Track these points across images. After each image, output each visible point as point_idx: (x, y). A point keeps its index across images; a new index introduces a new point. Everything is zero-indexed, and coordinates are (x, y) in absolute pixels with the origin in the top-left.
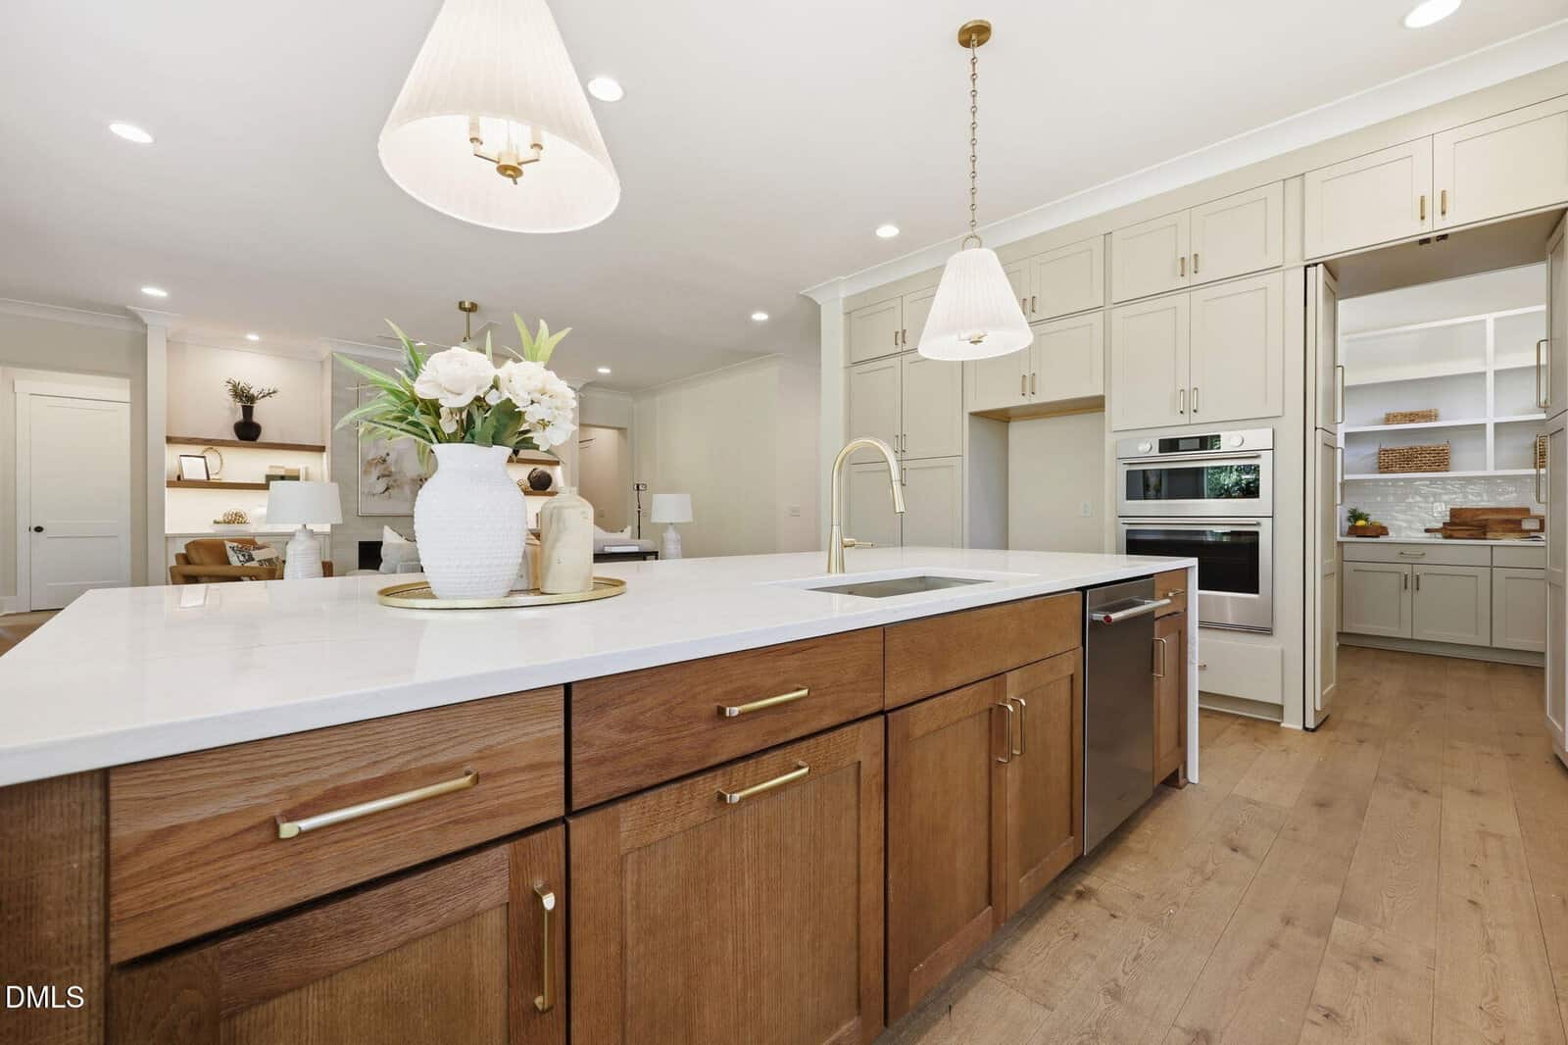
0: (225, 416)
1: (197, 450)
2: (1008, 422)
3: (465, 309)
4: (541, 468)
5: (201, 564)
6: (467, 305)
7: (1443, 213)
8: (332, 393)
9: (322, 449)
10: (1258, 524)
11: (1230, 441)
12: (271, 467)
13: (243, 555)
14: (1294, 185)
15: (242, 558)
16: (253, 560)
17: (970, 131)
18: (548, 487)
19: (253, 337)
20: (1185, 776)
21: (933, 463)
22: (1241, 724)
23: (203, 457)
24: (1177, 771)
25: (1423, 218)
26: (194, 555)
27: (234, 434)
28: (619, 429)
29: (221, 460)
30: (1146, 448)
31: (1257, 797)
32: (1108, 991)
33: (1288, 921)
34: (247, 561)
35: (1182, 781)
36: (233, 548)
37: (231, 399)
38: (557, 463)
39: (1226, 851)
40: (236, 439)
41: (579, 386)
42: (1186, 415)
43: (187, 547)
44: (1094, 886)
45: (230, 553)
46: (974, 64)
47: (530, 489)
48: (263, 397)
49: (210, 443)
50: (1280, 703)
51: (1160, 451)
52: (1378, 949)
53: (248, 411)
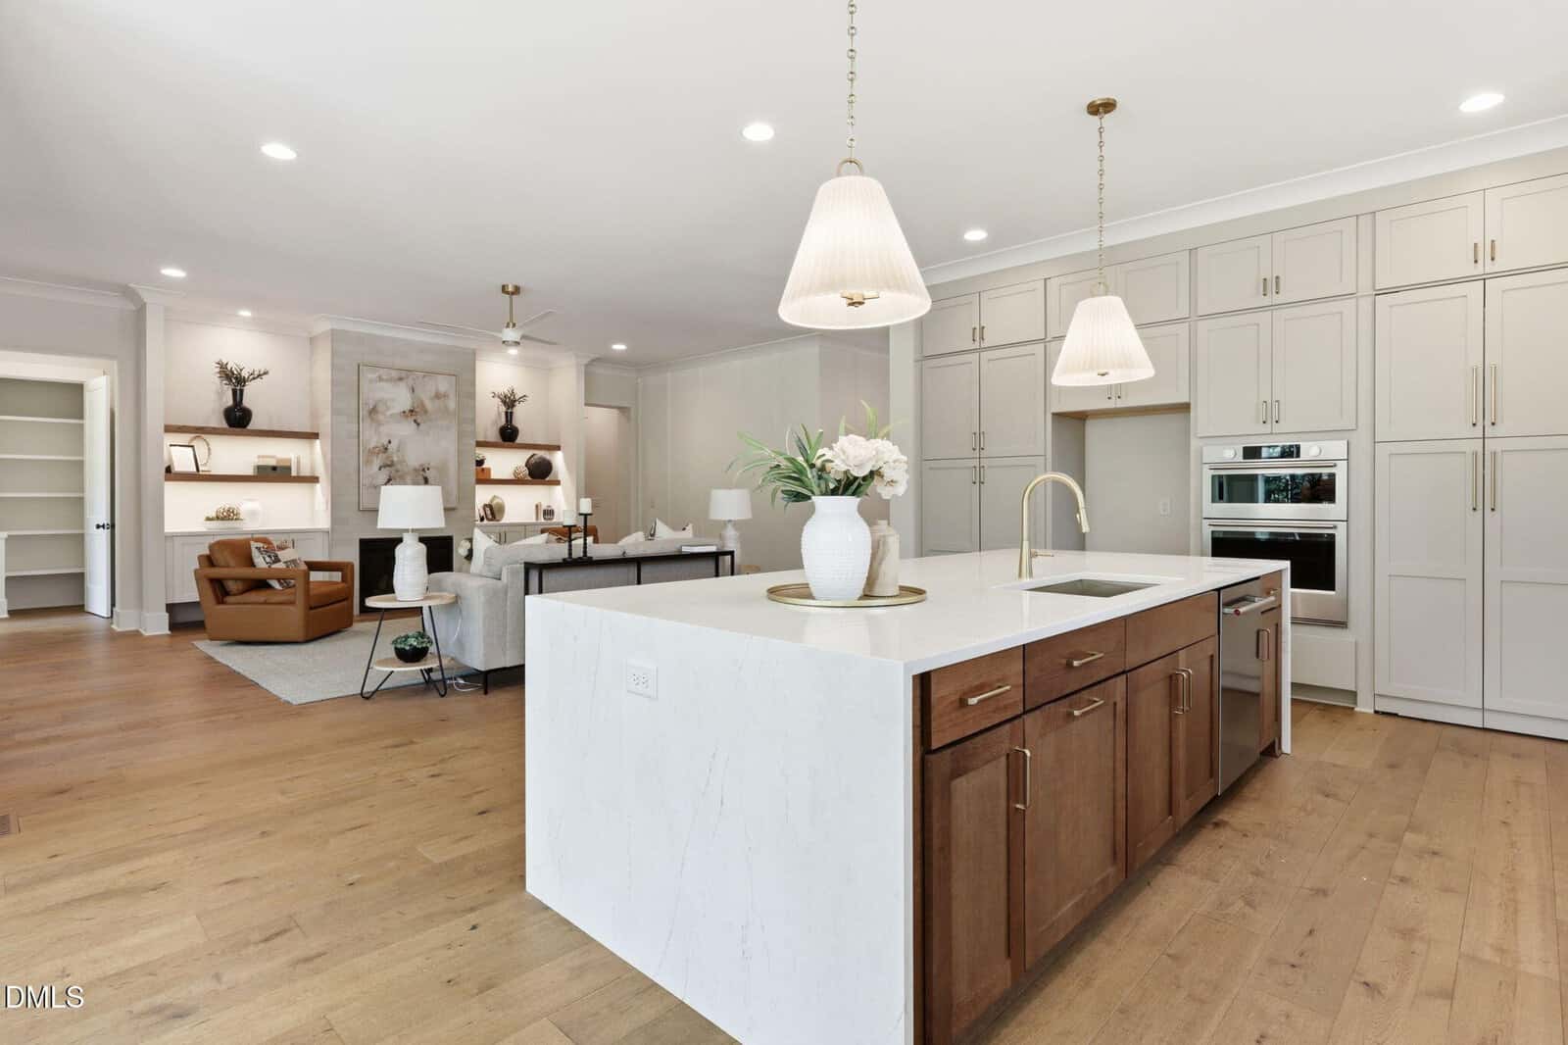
0: (212, 401)
1: (184, 438)
2: (1085, 420)
3: (508, 293)
4: (540, 453)
5: (228, 567)
6: (510, 289)
7: (1493, 259)
8: (332, 375)
9: (315, 436)
10: (1335, 527)
11: (1310, 450)
12: (259, 457)
13: (269, 556)
14: (1364, 221)
15: (268, 560)
16: (279, 561)
17: (1097, 190)
18: (547, 476)
19: (246, 313)
20: (1280, 748)
21: (1006, 461)
22: (1319, 710)
23: (192, 446)
24: (1274, 742)
25: (1476, 262)
26: (219, 557)
27: (224, 422)
28: (620, 408)
29: (209, 449)
30: (1230, 455)
31: (1339, 762)
32: (1252, 873)
33: (1371, 835)
34: (274, 562)
35: (1277, 752)
36: (258, 549)
37: (218, 380)
38: (558, 448)
39: (1320, 798)
40: (225, 425)
41: (586, 361)
42: (1268, 425)
43: (211, 547)
44: (1226, 819)
45: (255, 554)
46: (1101, 133)
47: (529, 478)
48: (254, 379)
49: (200, 431)
50: (1354, 689)
51: (1245, 458)
52: (1436, 848)
53: (238, 395)
